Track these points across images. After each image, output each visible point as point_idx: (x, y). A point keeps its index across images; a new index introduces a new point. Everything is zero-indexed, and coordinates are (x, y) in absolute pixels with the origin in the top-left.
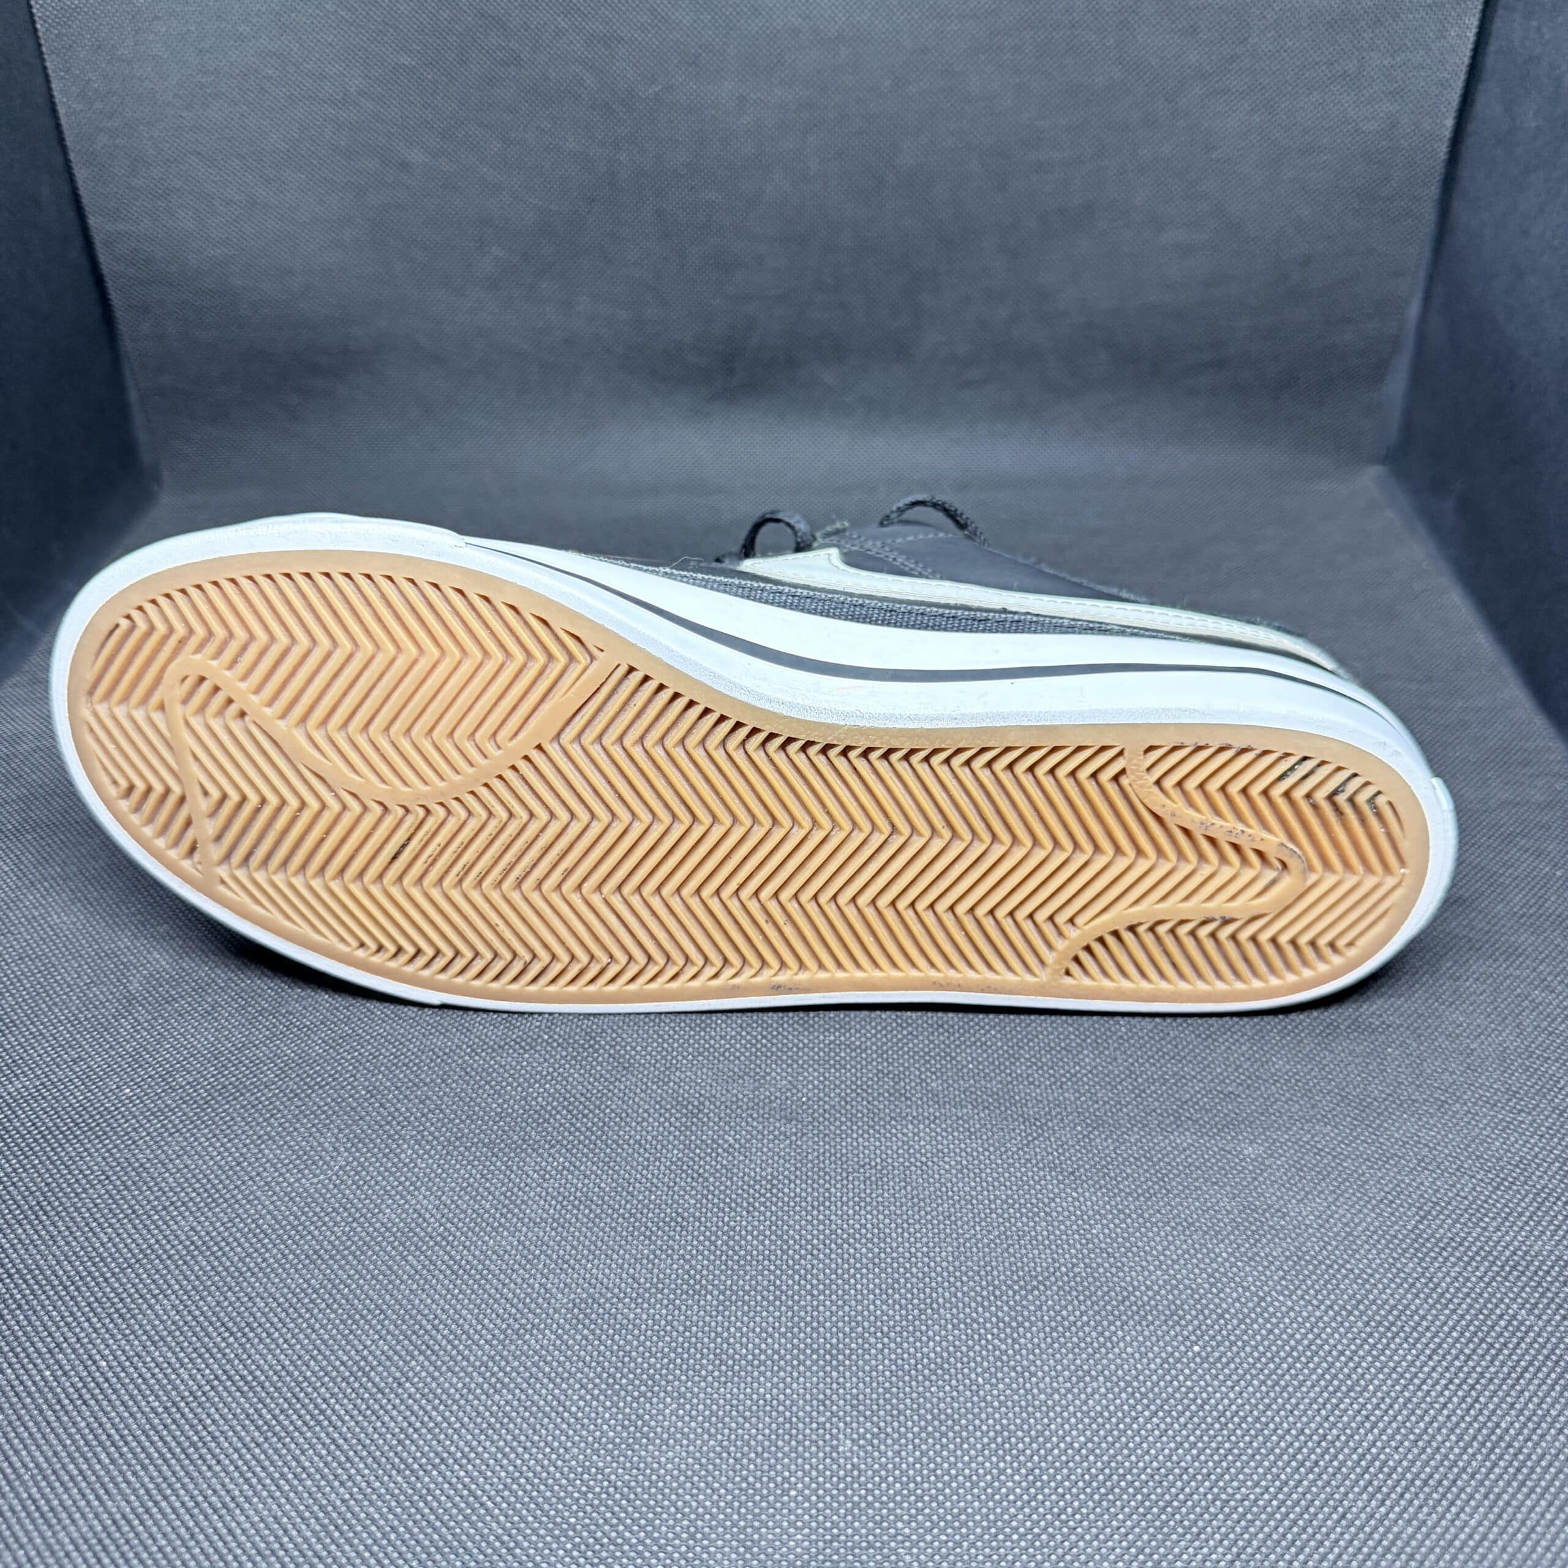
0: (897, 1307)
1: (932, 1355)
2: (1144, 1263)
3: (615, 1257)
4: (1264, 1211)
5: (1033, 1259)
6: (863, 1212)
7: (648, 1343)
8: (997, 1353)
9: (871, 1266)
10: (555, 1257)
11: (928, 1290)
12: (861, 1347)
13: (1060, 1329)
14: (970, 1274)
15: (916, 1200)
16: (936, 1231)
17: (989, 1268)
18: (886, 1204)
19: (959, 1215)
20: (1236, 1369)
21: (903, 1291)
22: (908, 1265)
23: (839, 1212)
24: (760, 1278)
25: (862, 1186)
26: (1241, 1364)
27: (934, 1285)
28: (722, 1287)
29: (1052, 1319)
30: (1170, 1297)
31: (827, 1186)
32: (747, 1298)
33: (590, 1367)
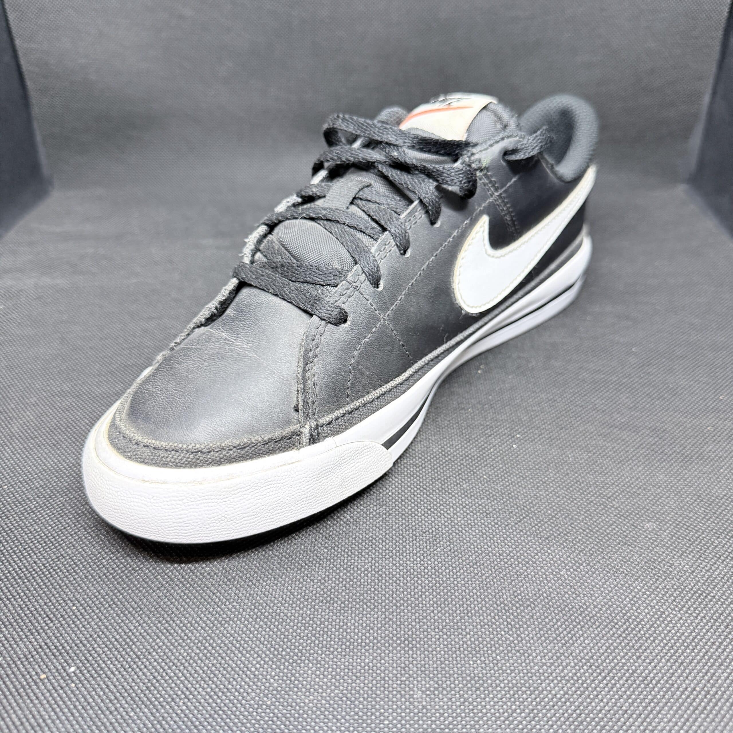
0: (447, 615)
1: (469, 643)
2: (592, 592)
3: (280, 579)
4: (659, 563)
5: (527, 588)
7: (299, 631)
8: (508, 642)
9: (431, 591)
10: (244, 577)
11: (465, 606)
12: (426, 637)
13: (545, 629)
14: (490, 597)
15: (456, 553)
16: (469, 571)
17: (501, 594)
18: (439, 555)
19: (482, 562)
20: (651, 653)
21: (450, 606)
22: (453, 591)
23: (412, 560)
24: (365, 595)
25: (425, 544)
26: (654, 650)
27: (469, 603)
28: (343, 599)
29: (540, 623)
30: (609, 612)
31: (404, 544)
32: (358, 606)
33: (263, 644)
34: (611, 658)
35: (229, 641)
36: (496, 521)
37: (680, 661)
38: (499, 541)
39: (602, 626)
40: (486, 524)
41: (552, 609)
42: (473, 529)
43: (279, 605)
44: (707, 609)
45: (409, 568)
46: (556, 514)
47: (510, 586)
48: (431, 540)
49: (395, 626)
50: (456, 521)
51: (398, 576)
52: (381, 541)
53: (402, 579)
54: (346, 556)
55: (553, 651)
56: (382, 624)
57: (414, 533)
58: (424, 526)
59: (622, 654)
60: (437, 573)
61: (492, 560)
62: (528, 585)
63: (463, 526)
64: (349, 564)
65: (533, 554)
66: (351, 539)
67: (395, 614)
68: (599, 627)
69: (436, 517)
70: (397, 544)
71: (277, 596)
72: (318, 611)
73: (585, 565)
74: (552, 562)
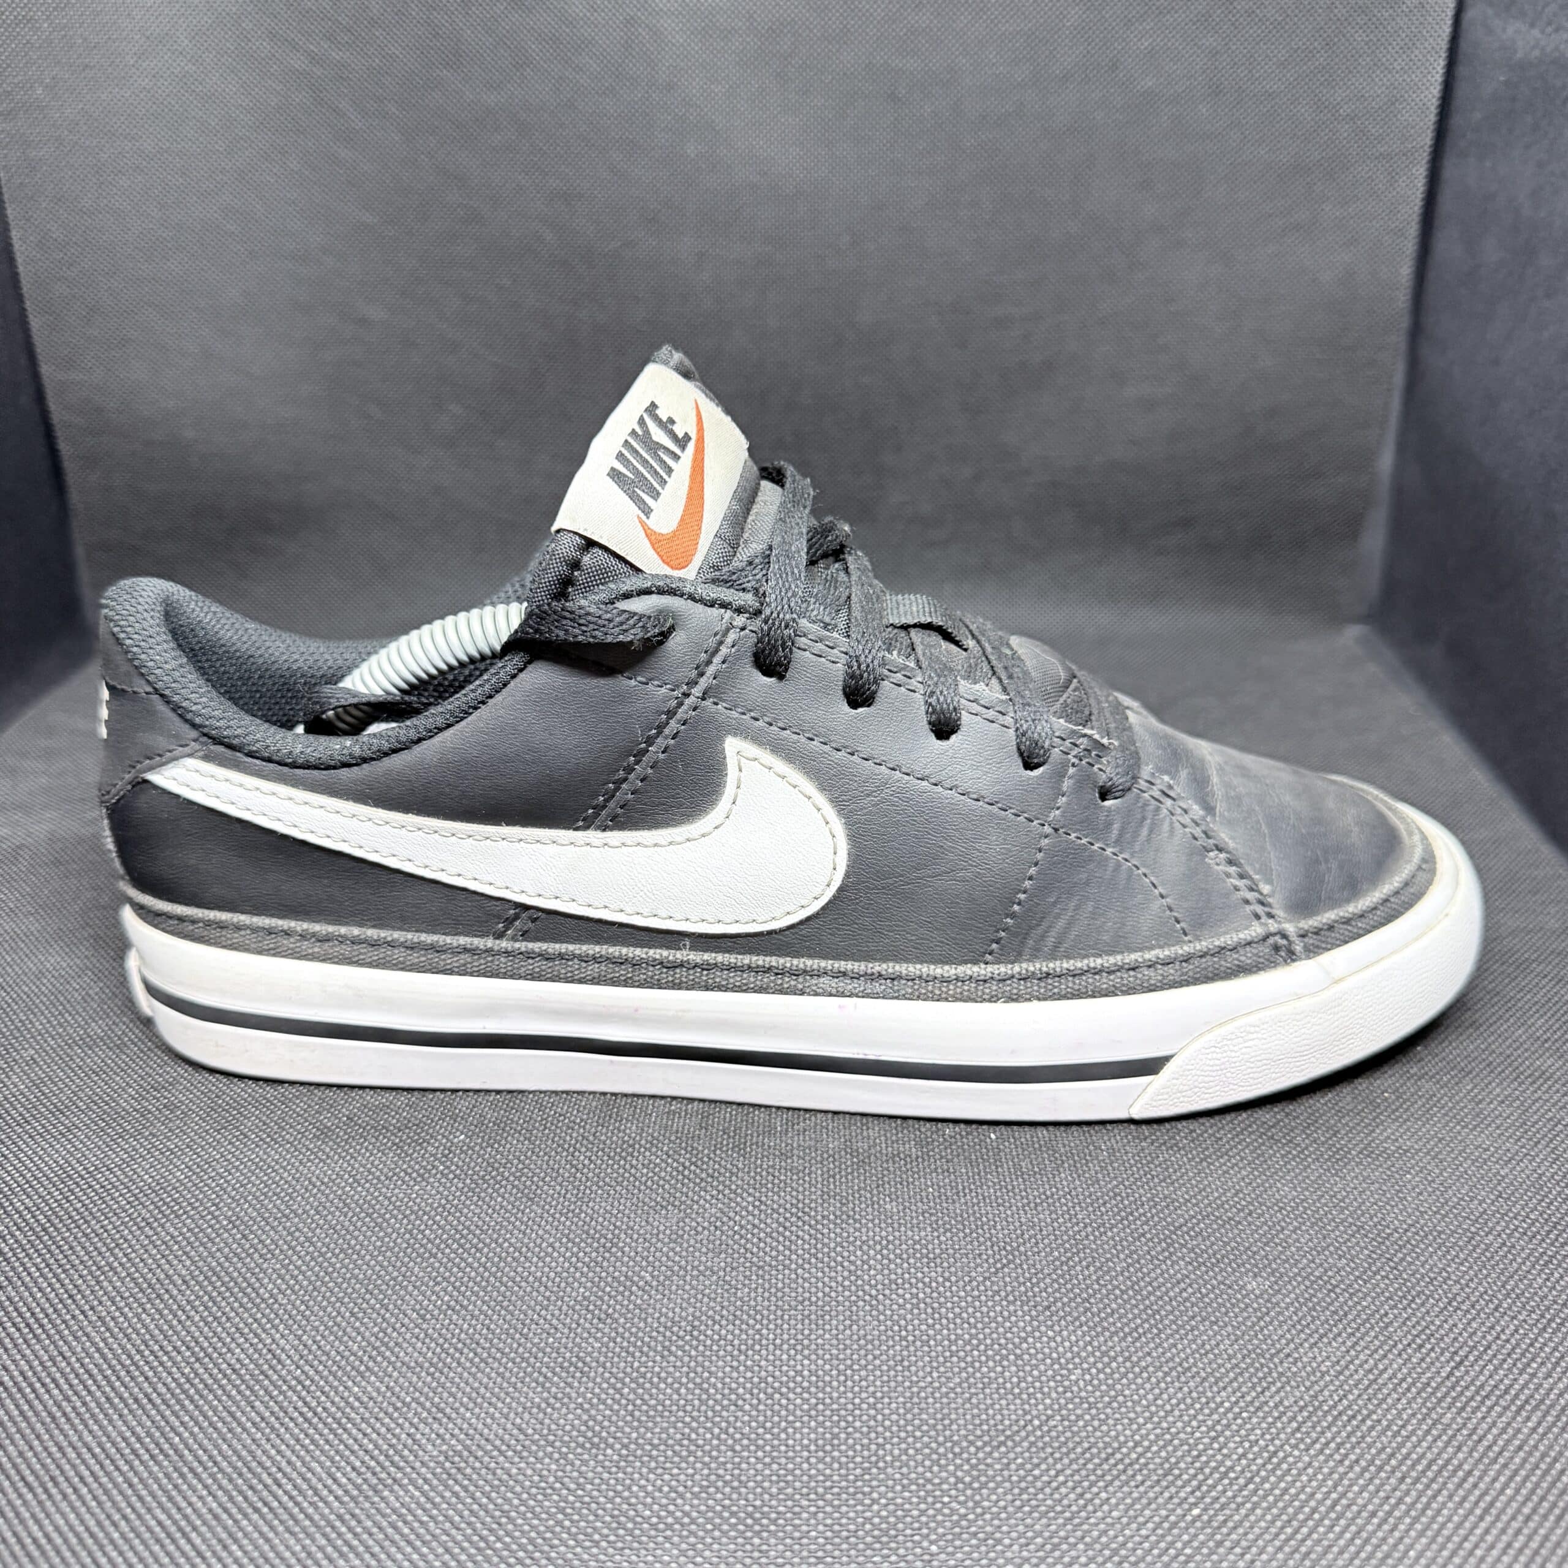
2: (1132, 1415)
3: (500, 1405)
4: (1272, 1356)
5: (1001, 1410)
8: (955, 1518)
11: (873, 1447)
12: (790, 1509)
13: (1032, 1490)
14: (925, 1428)
15: (862, 1342)
16: (885, 1378)
17: (947, 1422)
18: (827, 1347)
20: (1246, 1534)
21: (843, 1448)
22: (850, 1419)
23: (771, 1357)
24: (672, 1431)
25: (800, 1326)
26: (1252, 1527)
28: (626, 1441)
30: (1164, 1454)
31: (758, 1326)
32: (655, 1453)
33: (458, 1529)
34: (1163, 1545)
35: (390, 1523)
36: (947, 1274)
37: (1303, 1549)
38: (951, 1315)
39: (1148, 1483)
40: (927, 1280)
41: (1049, 1450)
42: (900, 1291)
43: (495, 1453)
44: (1364, 1445)
45: (763, 1374)
46: (1069, 1259)
47: (967, 1406)
48: (813, 1317)
50: (866, 1277)
51: (741, 1391)
52: (710, 1322)
53: (748, 1396)
54: (637, 1354)
55: (1047, 1534)
56: (701, 1487)
57: (780, 1303)
58: (800, 1290)
59: (1185, 1537)
60: (820, 1384)
61: (933, 1354)
62: (1004, 1402)
63: (880, 1287)
64: (643, 1370)
65: (1017, 1340)
66: (650, 1320)
67: (729, 1466)
68: (1143, 1482)
69: (826, 1270)
70: (744, 1327)
71: (492, 1437)
72: (572, 1465)
73: (1120, 1359)
74: (1055, 1355)
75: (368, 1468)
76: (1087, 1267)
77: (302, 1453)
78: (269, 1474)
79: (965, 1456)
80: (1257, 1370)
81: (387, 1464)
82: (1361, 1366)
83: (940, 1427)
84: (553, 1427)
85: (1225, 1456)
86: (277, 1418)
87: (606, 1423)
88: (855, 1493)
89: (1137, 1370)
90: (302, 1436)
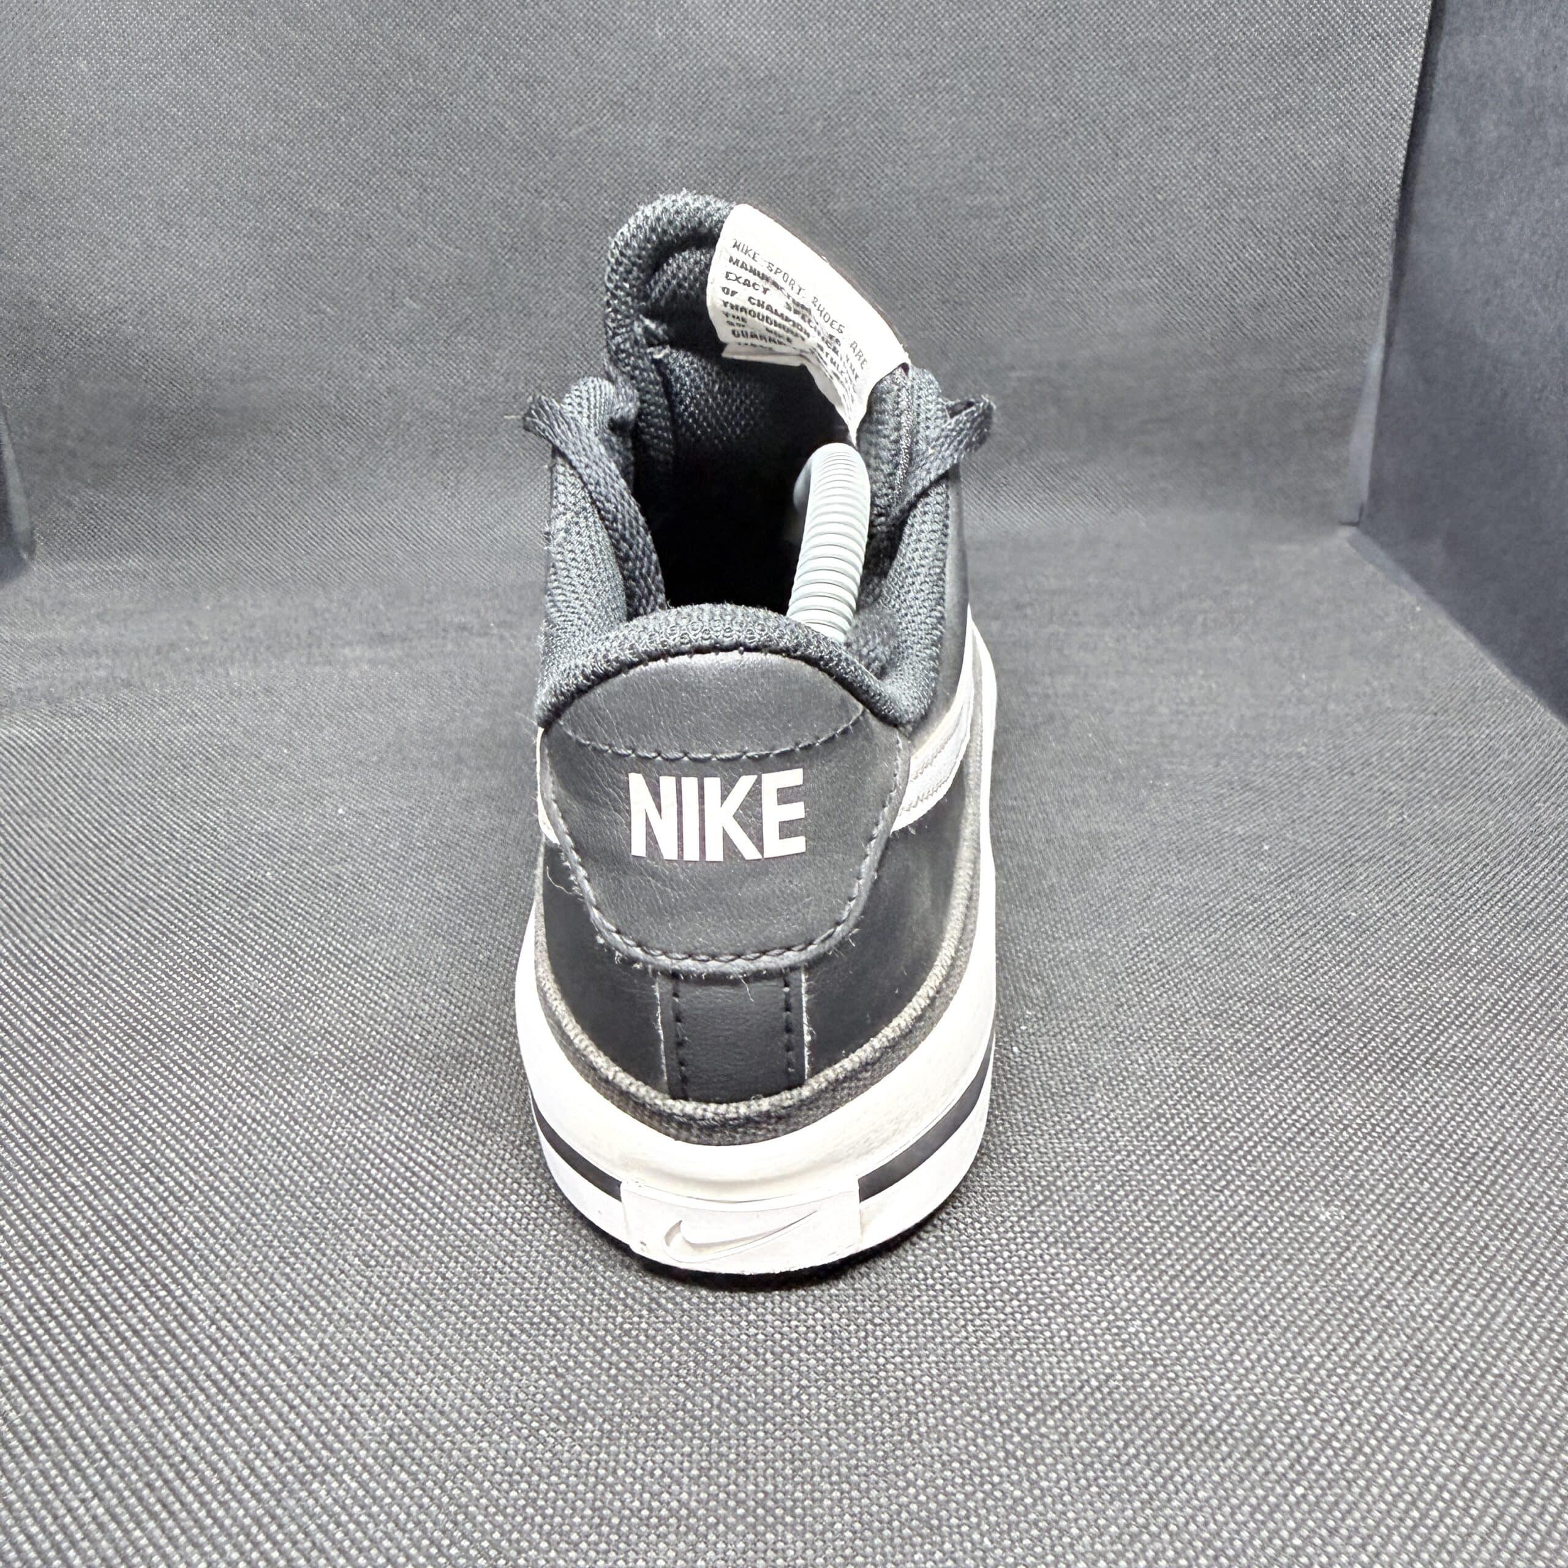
0: (861, 1439)
1: (914, 1507)
3: (458, 1368)
4: (1362, 1299)
5: (1050, 1369)
6: (810, 1310)
7: (495, 1493)
8: (1009, 1502)
9: (821, 1383)
10: (370, 1367)
11: (904, 1416)
12: (809, 1496)
13: (1097, 1466)
14: (964, 1391)
15: (883, 1292)
16: (913, 1333)
17: (989, 1384)
19: (944, 1310)
21: (868, 1417)
22: (874, 1382)
23: (778, 1310)
24: (663, 1399)
27: (912, 1408)
28: (608, 1412)
29: (1084, 1452)
30: (1250, 1419)
32: (643, 1427)
33: (404, 1531)
35: (319, 1526)
41: (1114, 1416)
43: (451, 1430)
46: (1114, 1193)
47: (1012, 1364)
49: (733, 1472)
51: (744, 1350)
53: (752, 1357)
54: (620, 1308)
56: (701, 1469)
60: (837, 1341)
62: (1053, 1360)
64: (627, 1326)
65: (1062, 1288)
67: (733, 1442)
71: (447, 1408)
72: (545, 1443)
73: (1184, 1308)
74: (1108, 1304)
75: (294, 1452)
76: (1135, 1201)
77: (214, 1435)
78: (171, 1466)
79: (1014, 1424)
80: (1346, 1316)
81: (318, 1446)
82: (1468, 1308)
83: (981, 1390)
84: (522, 1396)
85: (1323, 1420)
86: (185, 1390)
87: (585, 1391)
88: (886, 1474)
89: (1205, 1320)
90: (214, 1412)
